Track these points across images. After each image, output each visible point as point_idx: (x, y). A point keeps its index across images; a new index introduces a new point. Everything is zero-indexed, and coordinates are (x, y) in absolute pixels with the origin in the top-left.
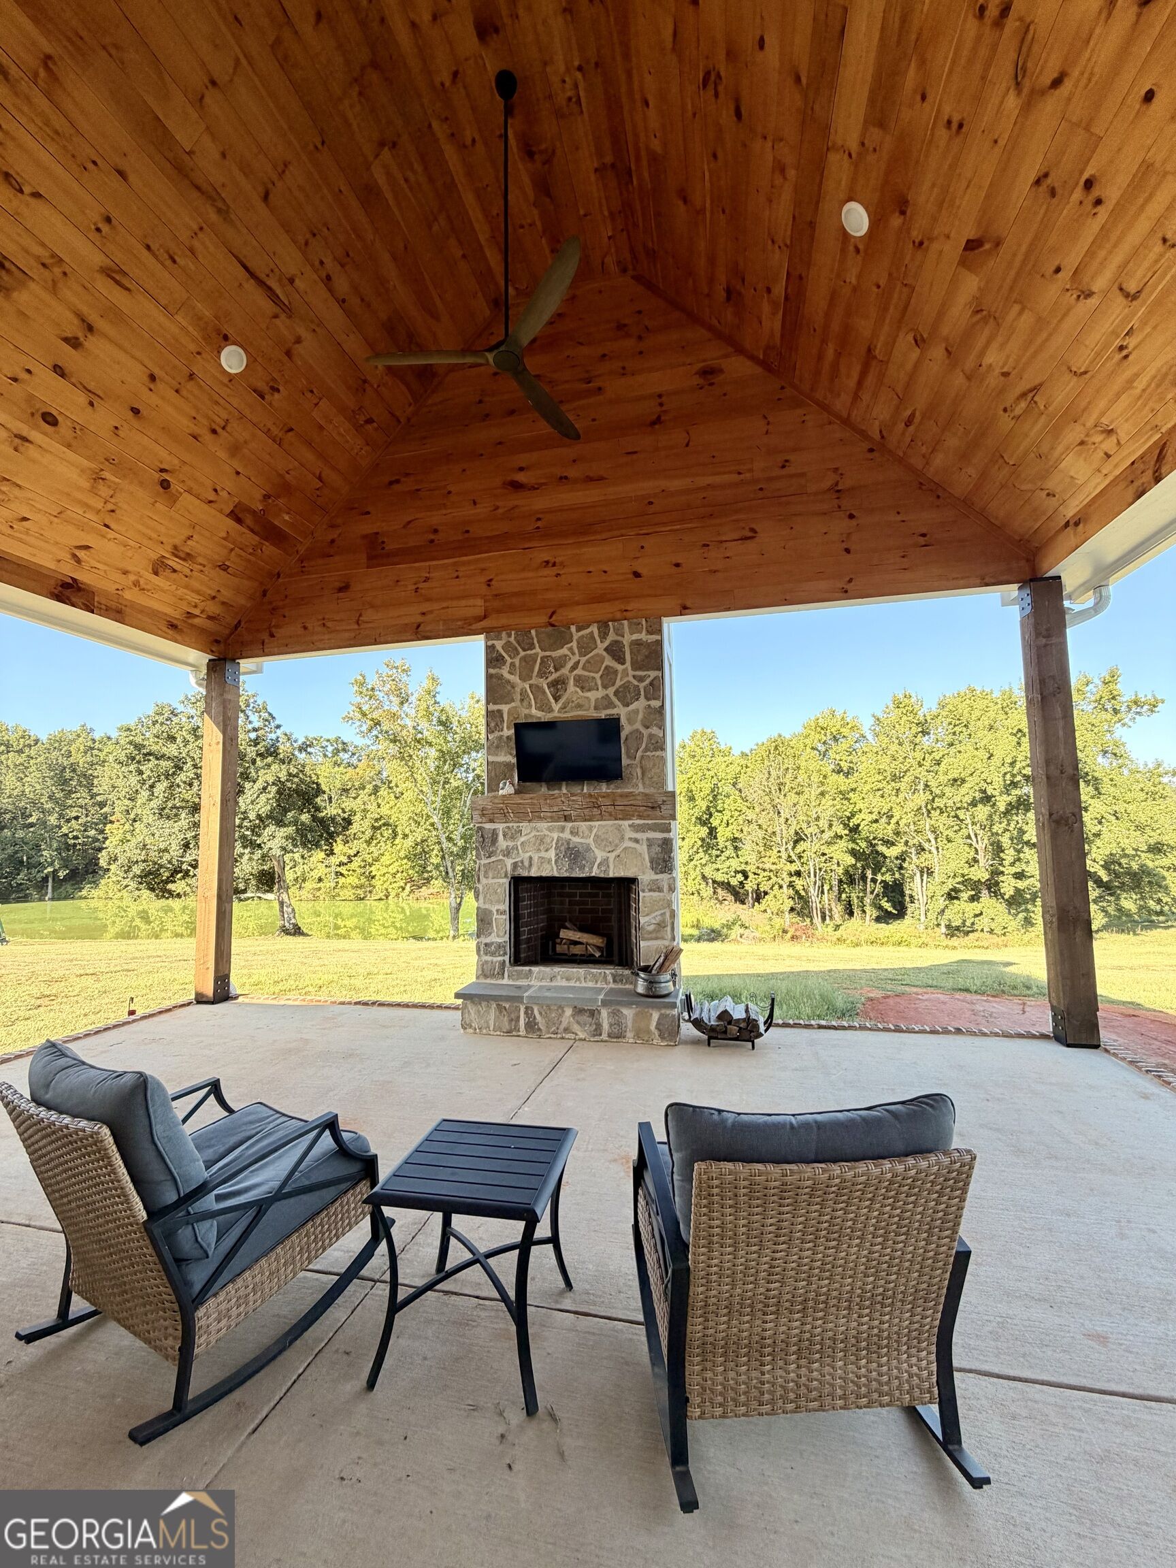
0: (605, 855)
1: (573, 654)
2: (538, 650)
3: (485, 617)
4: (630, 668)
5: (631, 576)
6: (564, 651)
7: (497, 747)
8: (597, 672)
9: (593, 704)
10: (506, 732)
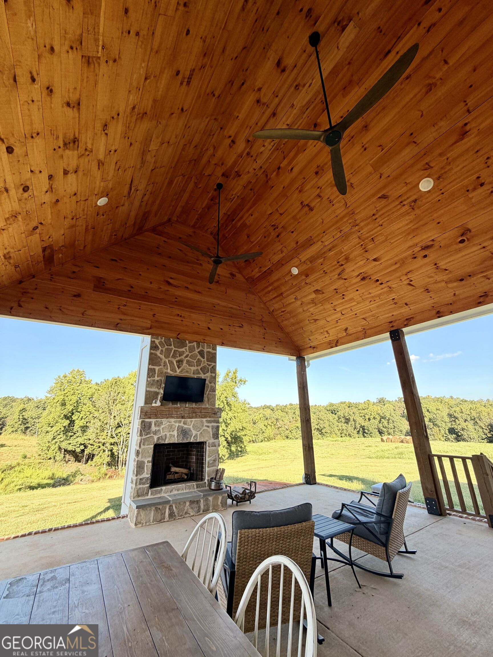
1: (187, 351)
2: (173, 347)
3: (151, 328)
4: (206, 360)
5: (207, 328)
6: (183, 349)
7: (152, 384)
8: (195, 360)
9: (192, 372)
10: (156, 378)
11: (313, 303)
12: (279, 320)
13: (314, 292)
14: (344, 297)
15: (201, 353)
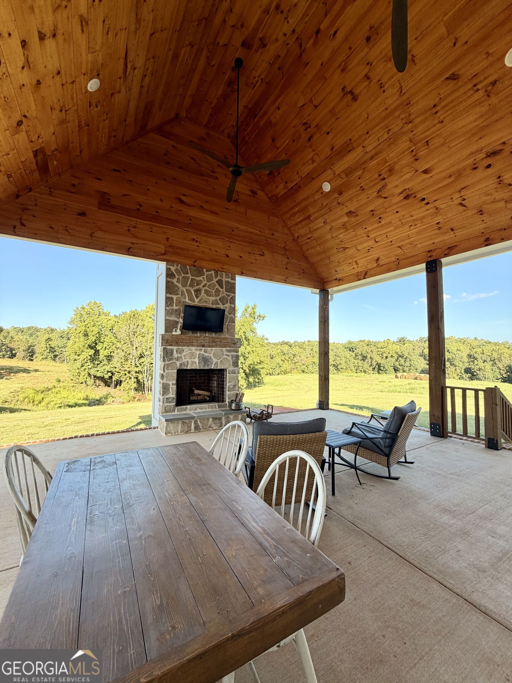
0: (217, 360)
1: (204, 280)
2: (189, 275)
3: (165, 254)
4: (224, 291)
5: (225, 256)
6: (201, 278)
7: (171, 313)
8: (213, 290)
9: (211, 302)
10: (175, 307)
11: (344, 228)
12: (305, 248)
13: (347, 214)
14: (380, 220)
15: (220, 283)
